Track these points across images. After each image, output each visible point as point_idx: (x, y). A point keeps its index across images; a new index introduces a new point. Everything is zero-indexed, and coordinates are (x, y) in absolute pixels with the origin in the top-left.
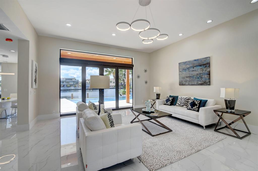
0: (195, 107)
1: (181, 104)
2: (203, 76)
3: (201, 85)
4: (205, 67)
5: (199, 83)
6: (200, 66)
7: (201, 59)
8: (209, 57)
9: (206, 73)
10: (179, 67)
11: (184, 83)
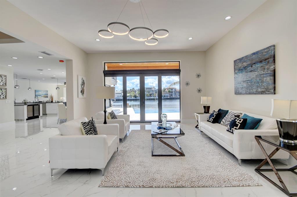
0: (234, 128)
1: (225, 123)
2: (265, 78)
3: (262, 94)
4: (267, 63)
5: (259, 90)
6: (261, 62)
7: (261, 50)
8: (274, 46)
9: (269, 74)
10: (234, 67)
11: (240, 91)
